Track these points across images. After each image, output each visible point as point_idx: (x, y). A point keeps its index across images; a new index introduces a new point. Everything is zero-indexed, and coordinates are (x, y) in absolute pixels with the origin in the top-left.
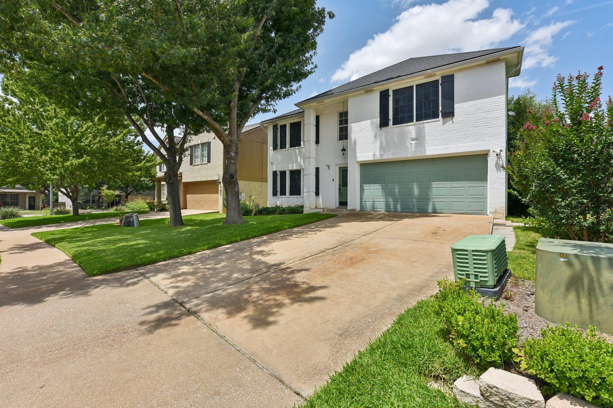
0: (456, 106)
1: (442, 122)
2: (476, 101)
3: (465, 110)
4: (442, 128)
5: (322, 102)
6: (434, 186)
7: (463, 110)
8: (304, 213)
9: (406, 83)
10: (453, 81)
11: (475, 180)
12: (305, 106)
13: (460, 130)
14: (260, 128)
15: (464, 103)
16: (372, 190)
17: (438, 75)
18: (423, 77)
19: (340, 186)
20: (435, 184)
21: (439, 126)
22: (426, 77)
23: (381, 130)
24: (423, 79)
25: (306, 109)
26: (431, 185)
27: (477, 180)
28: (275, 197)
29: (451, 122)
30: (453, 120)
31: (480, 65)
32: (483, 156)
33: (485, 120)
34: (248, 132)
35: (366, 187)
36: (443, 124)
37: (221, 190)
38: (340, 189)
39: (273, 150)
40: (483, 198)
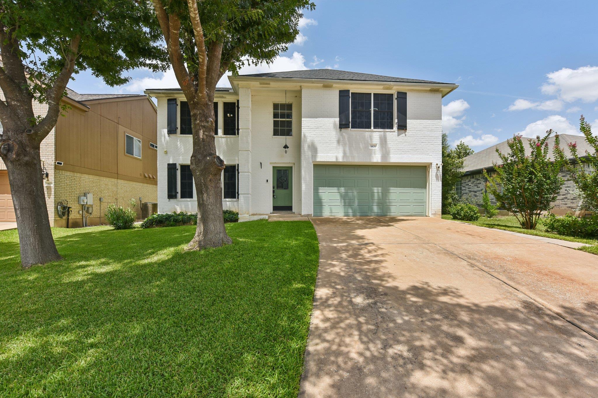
0: (408, 120)
1: (397, 133)
2: (422, 120)
3: (415, 126)
4: (397, 139)
5: (267, 84)
6: (391, 191)
7: (413, 126)
8: (239, 221)
9: (366, 89)
10: (406, 98)
11: (417, 188)
12: (240, 82)
13: (411, 143)
14: (145, 98)
15: (414, 120)
16: (327, 193)
17: (394, 90)
18: (382, 87)
19: (273, 188)
20: (393, 190)
21: (395, 137)
22: (384, 89)
23: (341, 131)
24: (381, 89)
25: (242, 88)
26: (389, 190)
27: (419, 188)
28: (173, 201)
29: (404, 135)
30: (406, 133)
31: (426, 91)
32: (424, 168)
33: (429, 138)
34: (97, 102)
35: (321, 190)
36: (398, 136)
37: (49, 188)
38: (274, 192)
39: (168, 134)
40: (422, 203)
